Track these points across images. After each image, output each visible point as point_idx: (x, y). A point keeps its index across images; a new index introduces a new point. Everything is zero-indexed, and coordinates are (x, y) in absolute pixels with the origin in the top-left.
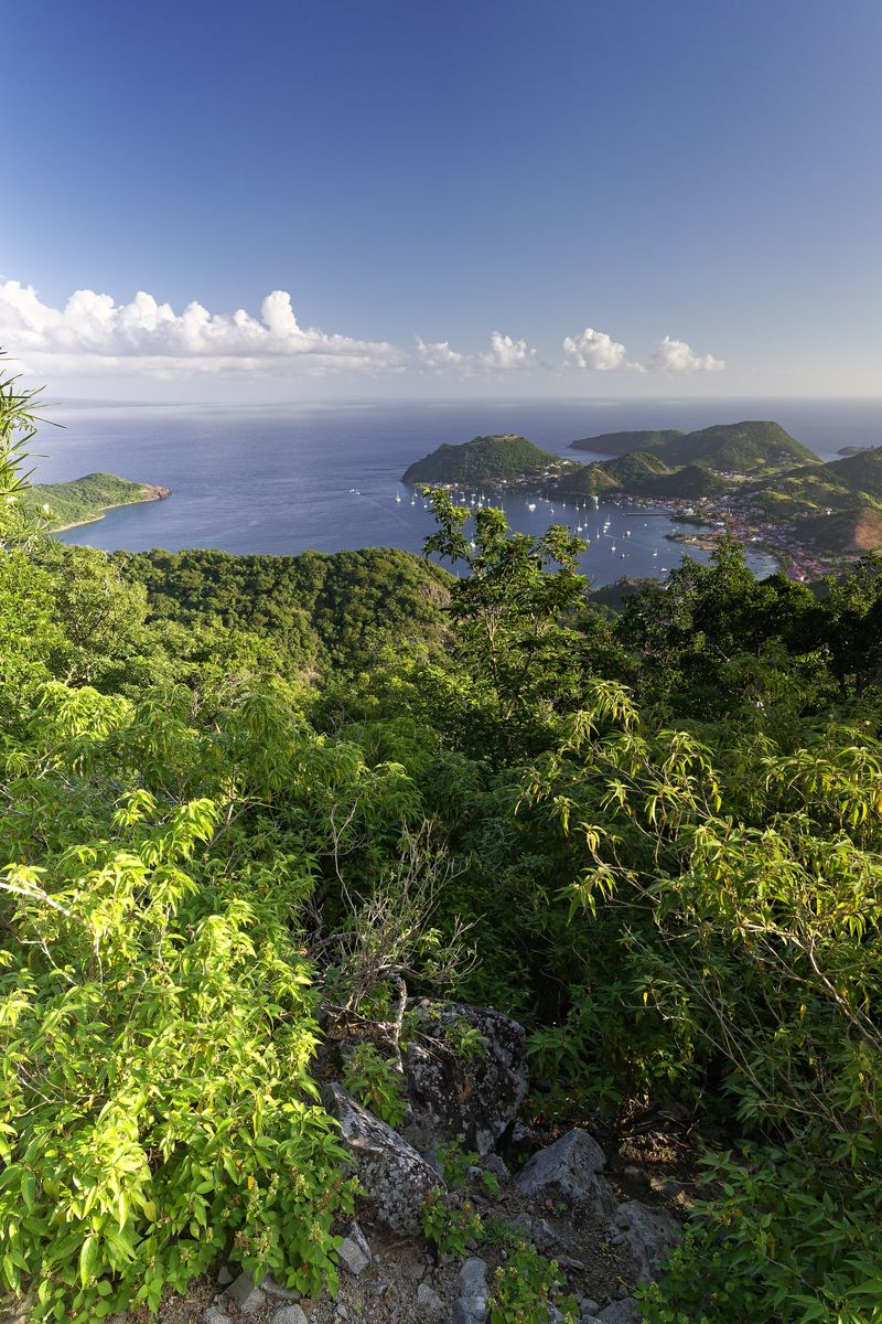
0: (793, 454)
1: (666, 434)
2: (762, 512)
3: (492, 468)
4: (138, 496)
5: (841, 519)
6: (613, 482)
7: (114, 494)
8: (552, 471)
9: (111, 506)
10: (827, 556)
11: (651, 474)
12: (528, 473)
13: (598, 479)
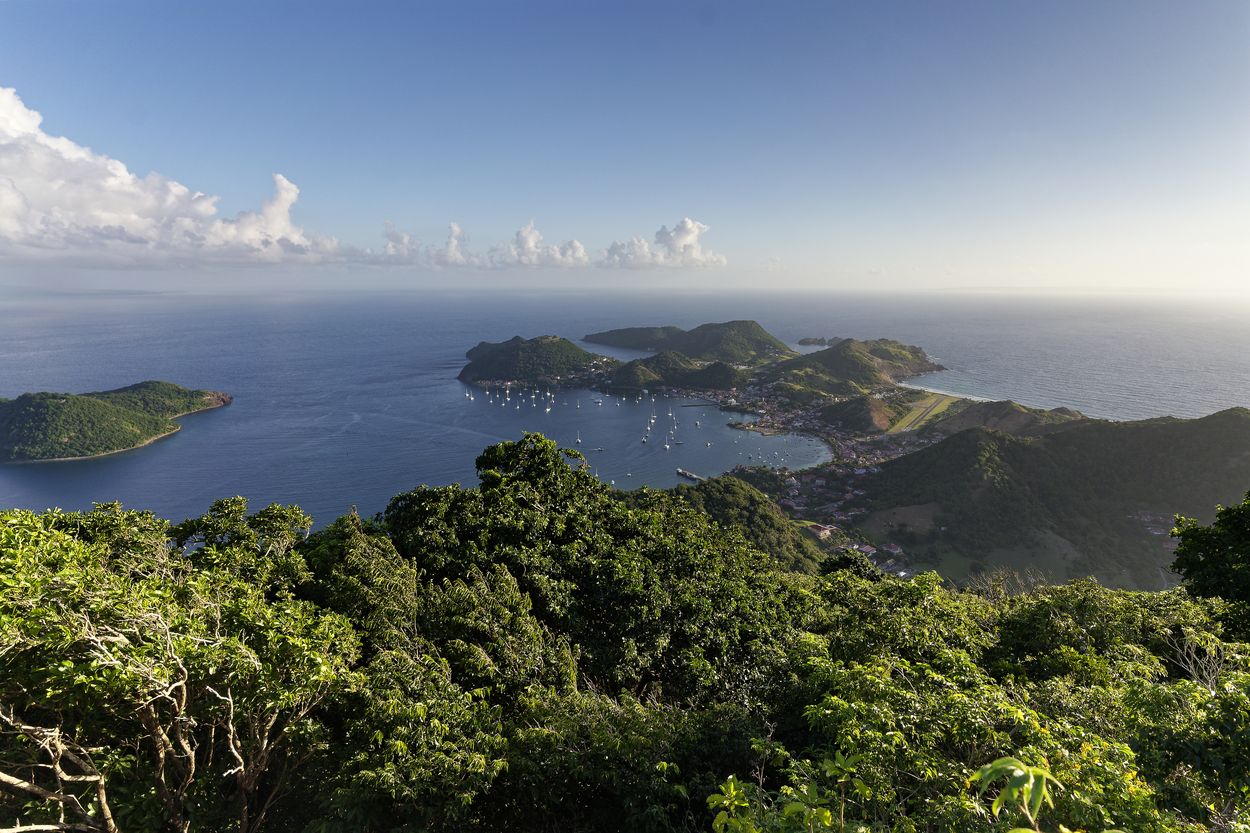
0: (775, 347)
1: (665, 329)
2: (787, 400)
3: (545, 366)
4: (203, 404)
5: (853, 405)
6: (655, 377)
7: (179, 402)
8: (596, 367)
9: (178, 415)
10: (860, 436)
11: (684, 369)
12: (577, 369)
13: (644, 374)
